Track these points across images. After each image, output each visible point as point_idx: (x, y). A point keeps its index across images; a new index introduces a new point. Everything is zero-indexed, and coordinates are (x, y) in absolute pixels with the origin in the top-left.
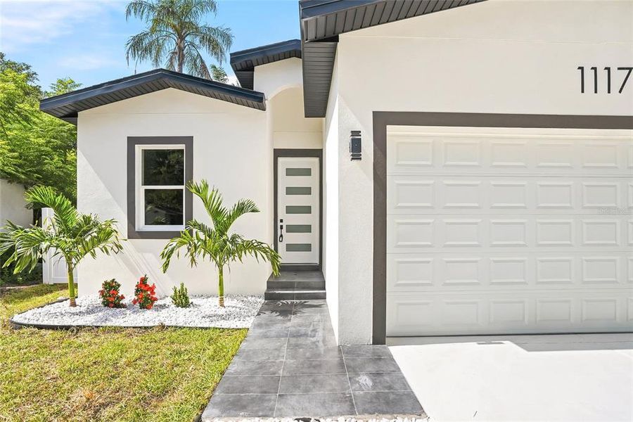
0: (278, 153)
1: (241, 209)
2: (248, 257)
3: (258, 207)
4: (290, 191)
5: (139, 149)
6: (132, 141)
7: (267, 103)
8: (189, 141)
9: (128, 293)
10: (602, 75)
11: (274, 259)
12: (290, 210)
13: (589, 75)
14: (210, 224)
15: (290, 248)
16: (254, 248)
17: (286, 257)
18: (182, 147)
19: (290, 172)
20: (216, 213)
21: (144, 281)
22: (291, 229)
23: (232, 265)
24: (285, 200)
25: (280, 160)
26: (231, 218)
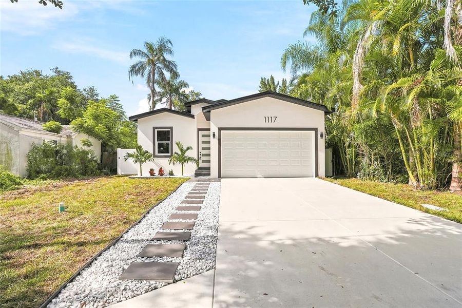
0: (199, 130)
1: (188, 149)
2: (190, 162)
3: (193, 148)
4: (203, 142)
5: (156, 130)
6: (154, 128)
7: (195, 117)
8: (171, 128)
9: (156, 172)
10: (270, 119)
11: (198, 164)
12: (203, 149)
13: (267, 118)
14: (180, 153)
15: (203, 161)
16: (192, 159)
17: (202, 165)
18: (169, 130)
19: (203, 136)
20: (182, 150)
21: (161, 168)
22: (204, 155)
23: (186, 164)
24: (201, 146)
25: (200, 132)
26: (186, 151)
